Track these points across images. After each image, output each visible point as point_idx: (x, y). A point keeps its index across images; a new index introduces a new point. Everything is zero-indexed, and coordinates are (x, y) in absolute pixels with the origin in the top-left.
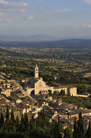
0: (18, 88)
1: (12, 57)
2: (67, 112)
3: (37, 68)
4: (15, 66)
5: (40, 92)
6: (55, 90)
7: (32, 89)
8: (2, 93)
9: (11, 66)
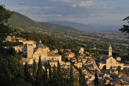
0: (92, 63)
1: (104, 42)
2: (121, 82)
3: (110, 48)
4: (104, 49)
5: (111, 68)
6: (125, 67)
7: (105, 65)
8: (75, 65)
9: (101, 48)
